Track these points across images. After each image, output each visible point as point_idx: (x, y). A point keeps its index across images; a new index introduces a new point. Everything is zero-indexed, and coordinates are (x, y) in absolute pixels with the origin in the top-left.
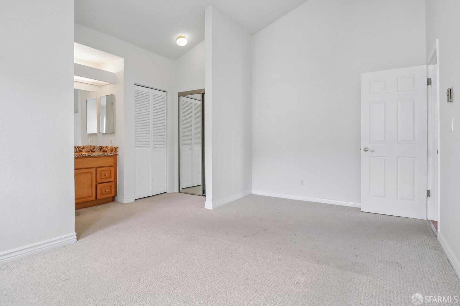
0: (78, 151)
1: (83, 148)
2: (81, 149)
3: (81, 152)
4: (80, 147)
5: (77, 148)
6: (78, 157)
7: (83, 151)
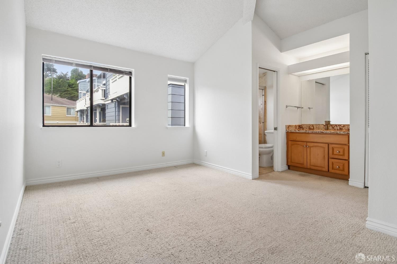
0: (339, 129)
1: (343, 127)
2: (341, 127)
3: (341, 130)
4: (340, 126)
5: (338, 127)
6: (313, 133)
7: (344, 129)
